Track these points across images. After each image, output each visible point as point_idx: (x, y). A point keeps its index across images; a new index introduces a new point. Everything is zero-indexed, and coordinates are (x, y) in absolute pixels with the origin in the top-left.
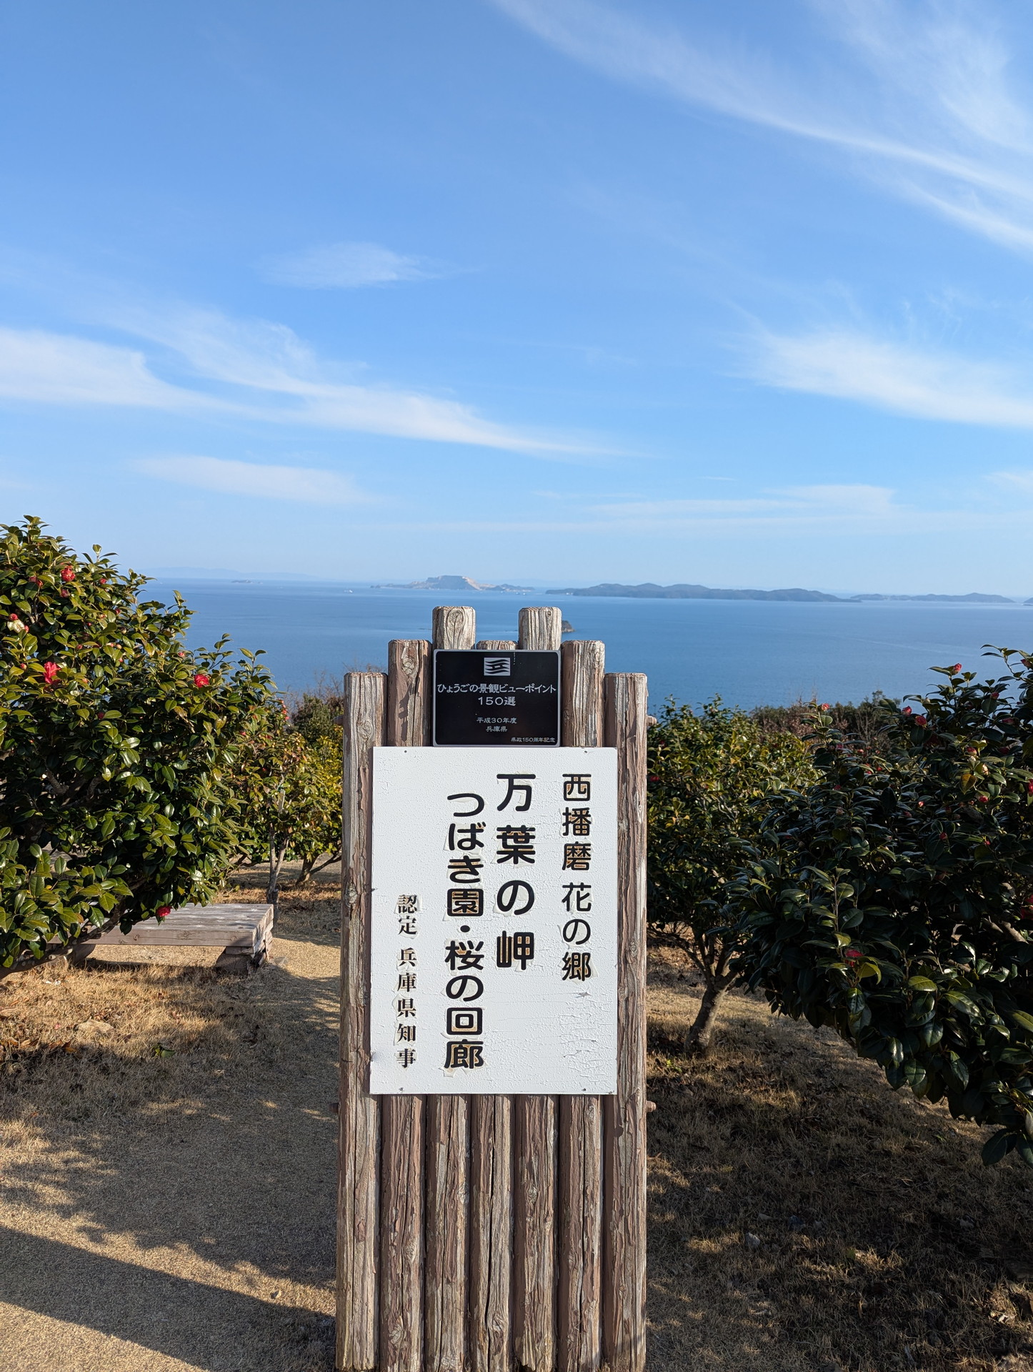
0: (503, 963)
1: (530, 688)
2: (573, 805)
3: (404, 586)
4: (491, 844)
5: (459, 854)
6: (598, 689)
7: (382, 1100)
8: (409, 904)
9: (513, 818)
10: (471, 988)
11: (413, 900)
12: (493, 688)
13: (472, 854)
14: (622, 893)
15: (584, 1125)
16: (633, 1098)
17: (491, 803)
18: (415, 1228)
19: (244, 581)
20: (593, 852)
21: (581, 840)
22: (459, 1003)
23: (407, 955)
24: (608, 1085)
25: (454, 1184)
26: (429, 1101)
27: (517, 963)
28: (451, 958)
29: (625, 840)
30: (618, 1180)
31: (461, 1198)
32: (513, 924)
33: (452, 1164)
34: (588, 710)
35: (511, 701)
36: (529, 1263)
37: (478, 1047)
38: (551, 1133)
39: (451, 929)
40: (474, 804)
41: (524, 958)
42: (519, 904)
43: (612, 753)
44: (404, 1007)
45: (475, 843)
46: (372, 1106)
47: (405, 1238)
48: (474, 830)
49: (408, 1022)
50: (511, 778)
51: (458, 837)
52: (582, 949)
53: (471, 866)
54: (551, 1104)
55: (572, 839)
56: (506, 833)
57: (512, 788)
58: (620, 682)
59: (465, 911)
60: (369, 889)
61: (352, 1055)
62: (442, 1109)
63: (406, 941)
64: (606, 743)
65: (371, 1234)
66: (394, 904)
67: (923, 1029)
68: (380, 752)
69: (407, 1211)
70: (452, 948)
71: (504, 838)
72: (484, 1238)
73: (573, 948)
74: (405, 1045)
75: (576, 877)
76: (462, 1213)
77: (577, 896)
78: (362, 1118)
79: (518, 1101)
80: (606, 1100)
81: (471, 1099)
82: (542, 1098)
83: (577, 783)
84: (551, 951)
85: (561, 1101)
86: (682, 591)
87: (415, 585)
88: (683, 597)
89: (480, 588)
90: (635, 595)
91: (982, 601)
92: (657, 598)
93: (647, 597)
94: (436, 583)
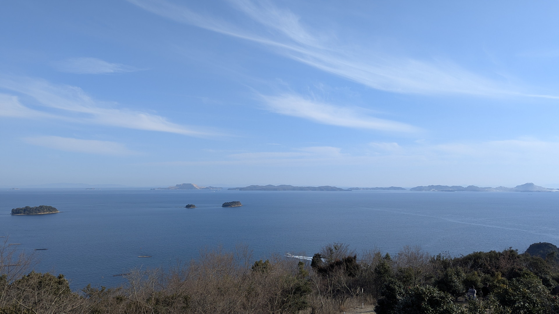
3: (165, 189)
19: (92, 189)
86: (283, 188)
87: (171, 188)
88: (284, 190)
89: (200, 188)
90: (265, 190)
91: (395, 190)
92: (273, 190)
93: (270, 190)
94: (180, 187)
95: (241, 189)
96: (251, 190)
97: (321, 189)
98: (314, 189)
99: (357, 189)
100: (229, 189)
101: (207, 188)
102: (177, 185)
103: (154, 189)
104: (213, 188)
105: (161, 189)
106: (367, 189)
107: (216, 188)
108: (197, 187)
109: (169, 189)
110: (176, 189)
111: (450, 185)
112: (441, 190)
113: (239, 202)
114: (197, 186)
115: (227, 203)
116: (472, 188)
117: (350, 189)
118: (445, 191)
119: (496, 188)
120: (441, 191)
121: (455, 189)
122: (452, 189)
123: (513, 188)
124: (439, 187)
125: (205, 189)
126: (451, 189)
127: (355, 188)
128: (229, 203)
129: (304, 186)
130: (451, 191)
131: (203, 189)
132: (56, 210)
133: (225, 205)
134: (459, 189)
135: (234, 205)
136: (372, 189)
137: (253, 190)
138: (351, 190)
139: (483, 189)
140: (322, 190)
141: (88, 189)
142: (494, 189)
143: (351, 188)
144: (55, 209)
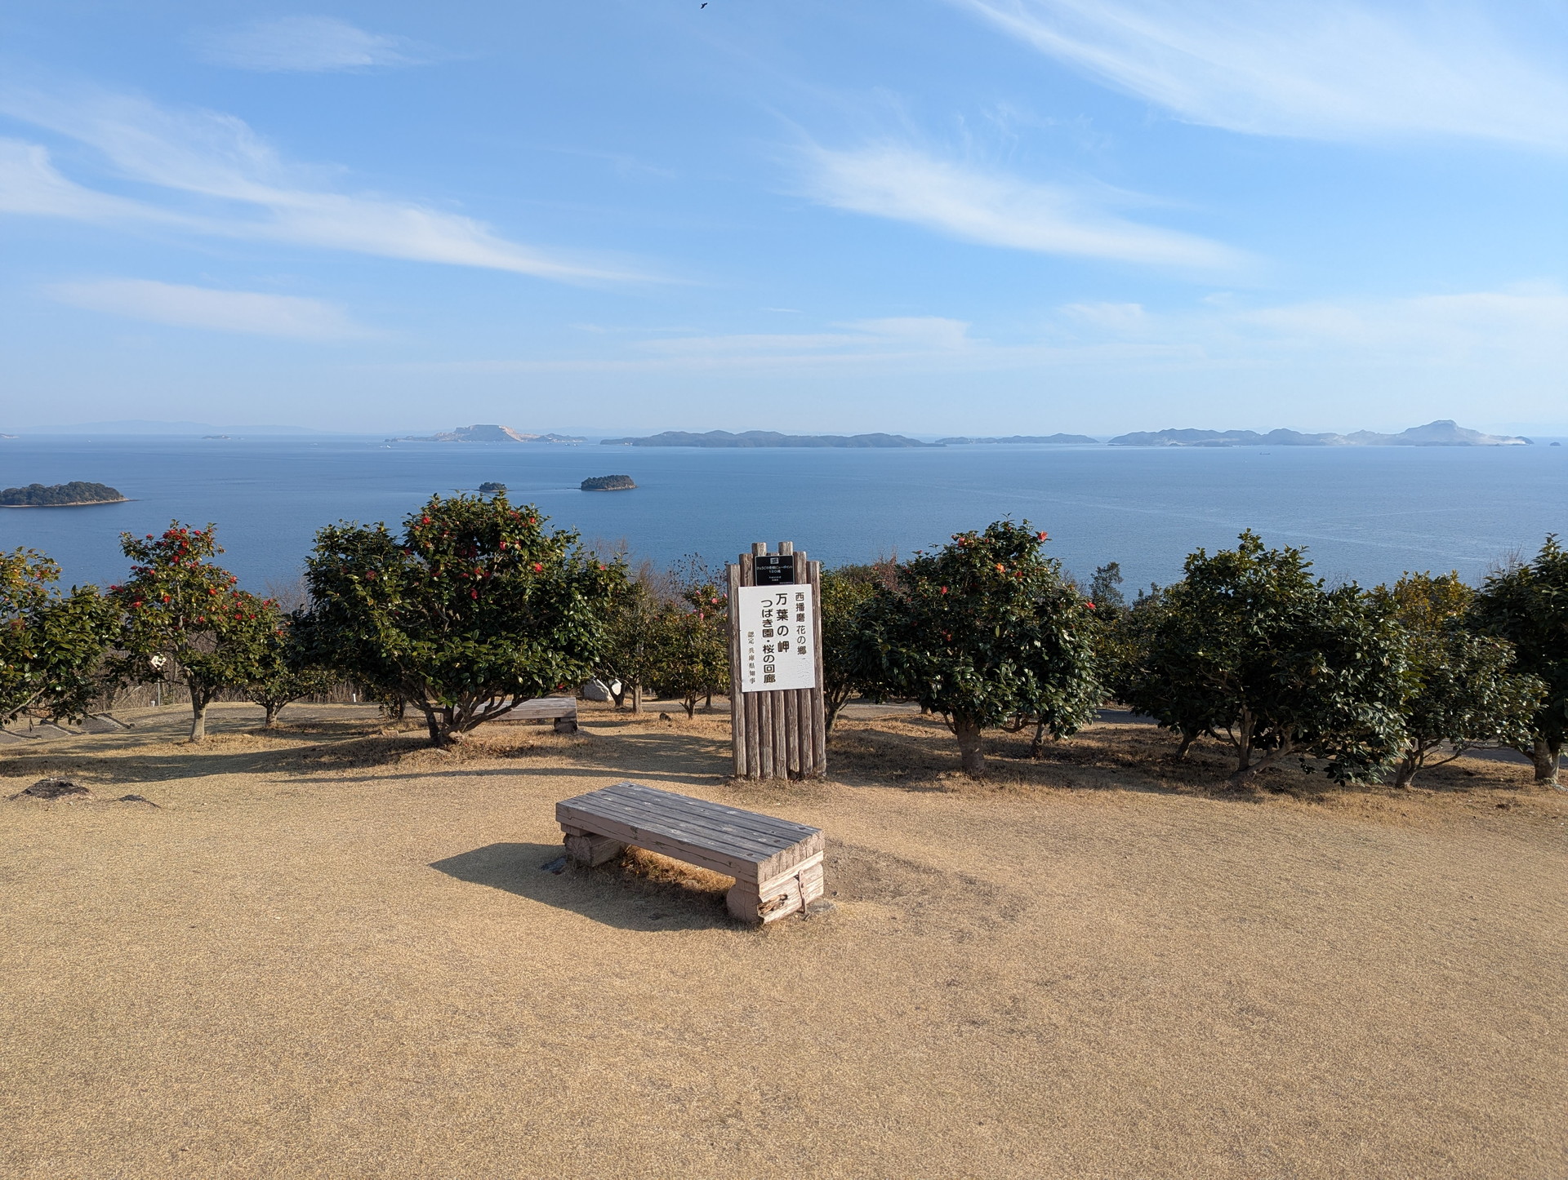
0: (780, 651)
1: (785, 567)
2: (799, 602)
3: (426, 439)
4: (775, 615)
5: (765, 619)
6: (805, 566)
7: (745, 694)
8: (751, 634)
9: (782, 608)
10: (771, 658)
11: (752, 633)
12: (774, 567)
13: (769, 619)
14: (814, 628)
15: (806, 696)
16: (820, 689)
17: (774, 603)
18: (757, 731)
19: (218, 437)
20: (805, 616)
21: (802, 612)
22: (767, 663)
23: (751, 650)
24: (813, 686)
25: (768, 718)
26: (759, 693)
27: (784, 650)
28: (764, 650)
29: (815, 612)
30: (816, 713)
31: (770, 722)
32: (782, 639)
33: (767, 712)
34: (802, 573)
35: (779, 571)
36: (791, 739)
37: (774, 676)
38: (796, 700)
39: (764, 641)
40: (769, 603)
41: (786, 649)
42: (784, 633)
43: (810, 585)
44: (751, 665)
45: (770, 615)
46: (743, 695)
47: (754, 734)
48: (770, 611)
49: (752, 670)
50: (780, 595)
51: (765, 613)
52: (803, 645)
53: (769, 622)
54: (796, 692)
55: (799, 612)
56: (779, 612)
57: (780, 598)
58: (811, 564)
59: (768, 636)
60: (739, 630)
61: (736, 681)
62: (763, 695)
63: (751, 646)
64: (808, 583)
65: (744, 734)
66: (747, 634)
67: (903, 664)
68: (740, 588)
69: (755, 726)
70: (765, 647)
71: (779, 613)
72: (777, 732)
73: (801, 645)
74: (752, 677)
75: (800, 623)
76: (771, 726)
77: (801, 629)
78: (740, 699)
79: (786, 692)
80: (812, 690)
81: (772, 692)
82: (793, 690)
83: (800, 595)
84: (794, 646)
85: (799, 691)
86: (755, 439)
87: (441, 437)
88: (757, 446)
89: (522, 439)
90: (703, 444)
91: (1068, 443)
92: (728, 446)
93: (717, 446)
94: (467, 434)
95: (637, 442)
96: (664, 445)
97: (860, 441)
98: (841, 442)
99: (962, 441)
100: (604, 442)
101: (542, 438)
102: (459, 430)
103: (395, 440)
104: (559, 438)
105: (414, 439)
106: (989, 441)
107: (568, 438)
108: (513, 436)
109: (435, 439)
110: (455, 440)
111: (1221, 429)
112: (1194, 442)
113: (628, 477)
114: (514, 433)
115: (594, 479)
116: (1283, 437)
117: (943, 443)
118: (1207, 445)
119: (1350, 437)
120: (1195, 445)
121: (1234, 439)
122: (1227, 439)
123: (1395, 435)
124: (1188, 435)
125: (537, 440)
126: (1222, 440)
127: (957, 439)
128: (599, 479)
129: (813, 435)
130: (1223, 445)
131: (532, 440)
132: (118, 493)
133: (590, 485)
134: (1247, 438)
135: (613, 486)
136: (1004, 442)
137: (671, 446)
138: (944, 446)
139: (1316, 440)
140: (865, 445)
141: (209, 437)
142: (1344, 437)
143: (943, 440)
144: (112, 493)
